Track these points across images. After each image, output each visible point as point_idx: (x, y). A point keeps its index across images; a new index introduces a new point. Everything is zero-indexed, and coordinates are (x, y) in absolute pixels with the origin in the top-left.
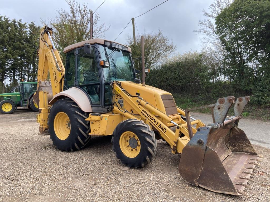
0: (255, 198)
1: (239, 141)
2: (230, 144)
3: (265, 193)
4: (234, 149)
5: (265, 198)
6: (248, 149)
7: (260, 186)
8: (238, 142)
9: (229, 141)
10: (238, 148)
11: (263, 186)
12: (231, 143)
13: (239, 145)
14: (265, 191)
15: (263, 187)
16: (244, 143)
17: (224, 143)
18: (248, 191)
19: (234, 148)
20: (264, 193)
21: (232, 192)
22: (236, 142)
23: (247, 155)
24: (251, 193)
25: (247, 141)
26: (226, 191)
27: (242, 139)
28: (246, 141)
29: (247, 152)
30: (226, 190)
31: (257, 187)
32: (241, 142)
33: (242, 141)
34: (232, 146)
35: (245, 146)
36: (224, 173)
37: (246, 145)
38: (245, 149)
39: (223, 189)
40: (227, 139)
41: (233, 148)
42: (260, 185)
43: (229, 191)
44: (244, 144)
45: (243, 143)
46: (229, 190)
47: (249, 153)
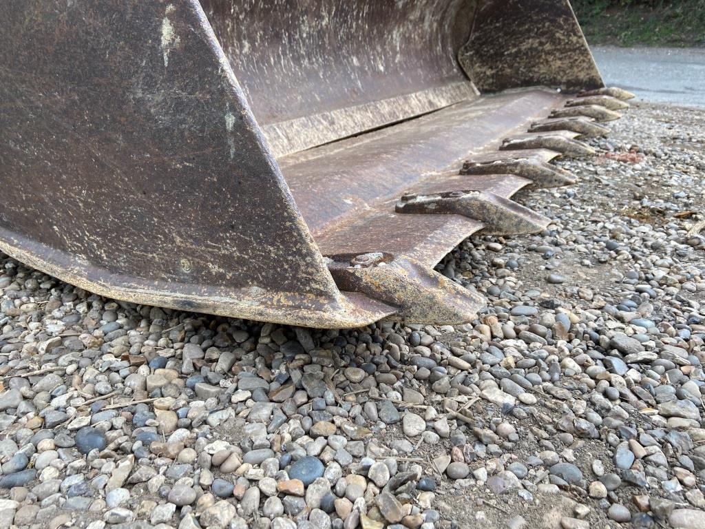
0: (562, 343)
1: (518, 25)
2: (477, 52)
3: (676, 278)
4: (493, 76)
5: (685, 333)
6: (559, 63)
7: (617, 218)
8: (514, 33)
9: (472, 37)
10: (511, 67)
11: (641, 218)
12: (481, 45)
13: (519, 51)
14: (668, 260)
15: (646, 228)
16: (543, 34)
17: (450, 49)
18: (507, 265)
19: (494, 72)
20: (660, 273)
21: (273, 284)
22: (506, 34)
23: (551, 95)
24: (531, 278)
25: (561, 21)
26: (214, 281)
27: (537, 13)
28: (553, 21)
29: (553, 83)
30: (215, 269)
31: (591, 227)
32: (529, 31)
33: (537, 22)
34: (485, 59)
35: (548, 47)
36: (167, 30)
37: (553, 40)
38: (543, 69)
39: (185, 266)
40: (466, 28)
41: (489, 72)
42: (617, 214)
43: (238, 284)
44: (543, 40)
45: (539, 35)
46: (241, 262)
47: (564, 88)
